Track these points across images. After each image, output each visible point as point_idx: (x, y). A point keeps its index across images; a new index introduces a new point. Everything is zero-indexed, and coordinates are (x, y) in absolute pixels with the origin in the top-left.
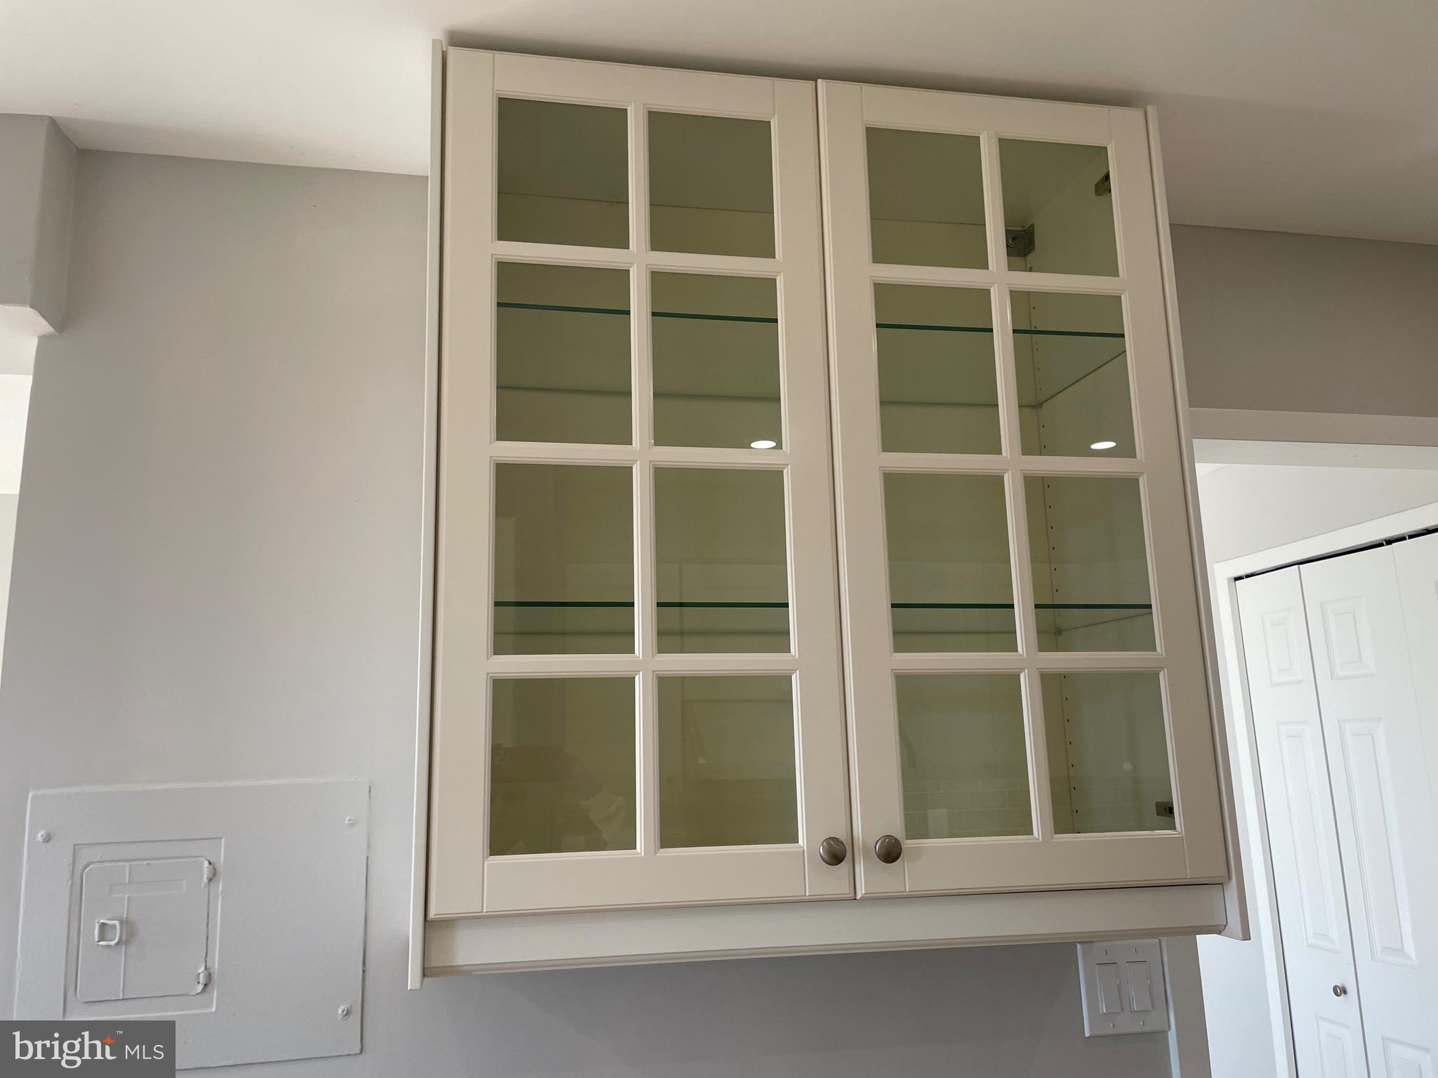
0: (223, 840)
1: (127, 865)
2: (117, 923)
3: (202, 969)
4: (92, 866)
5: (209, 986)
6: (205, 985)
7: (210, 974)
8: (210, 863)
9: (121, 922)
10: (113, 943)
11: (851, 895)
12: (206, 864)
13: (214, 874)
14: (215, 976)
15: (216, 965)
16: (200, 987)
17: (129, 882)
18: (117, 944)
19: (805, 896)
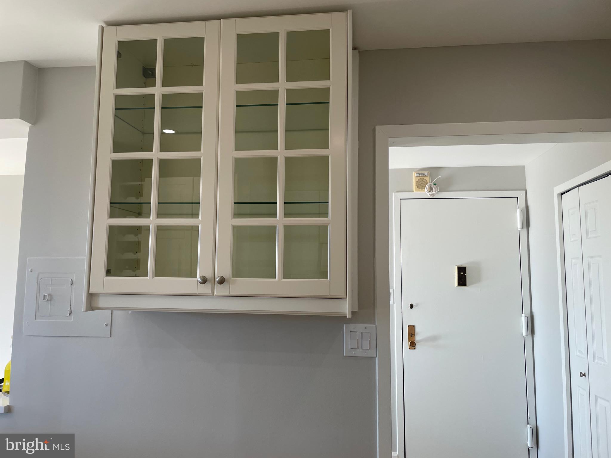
0: (75, 274)
1: (51, 279)
2: (47, 295)
3: (69, 309)
4: (42, 279)
5: (71, 315)
6: (70, 314)
7: (71, 311)
8: (71, 280)
9: (49, 295)
10: (46, 300)
11: (212, 294)
12: (70, 280)
13: (73, 283)
14: (72, 311)
15: (73, 309)
16: (69, 314)
17: (51, 284)
18: (47, 301)
19: (197, 293)
